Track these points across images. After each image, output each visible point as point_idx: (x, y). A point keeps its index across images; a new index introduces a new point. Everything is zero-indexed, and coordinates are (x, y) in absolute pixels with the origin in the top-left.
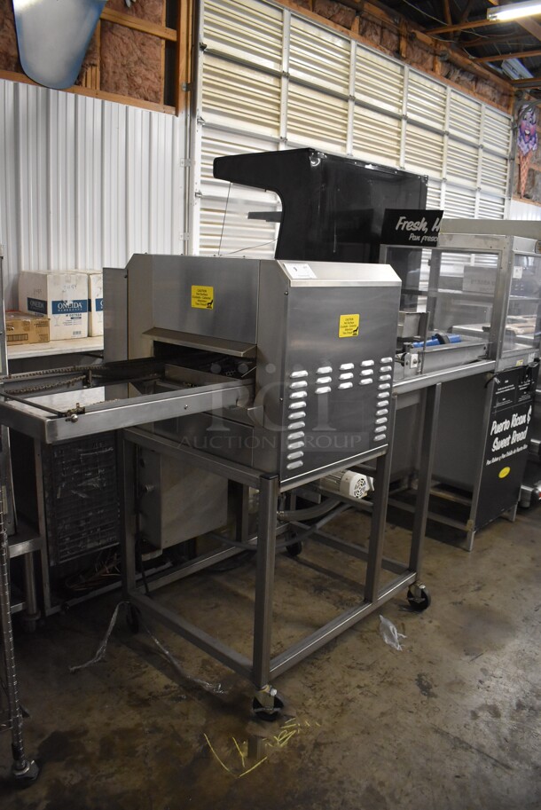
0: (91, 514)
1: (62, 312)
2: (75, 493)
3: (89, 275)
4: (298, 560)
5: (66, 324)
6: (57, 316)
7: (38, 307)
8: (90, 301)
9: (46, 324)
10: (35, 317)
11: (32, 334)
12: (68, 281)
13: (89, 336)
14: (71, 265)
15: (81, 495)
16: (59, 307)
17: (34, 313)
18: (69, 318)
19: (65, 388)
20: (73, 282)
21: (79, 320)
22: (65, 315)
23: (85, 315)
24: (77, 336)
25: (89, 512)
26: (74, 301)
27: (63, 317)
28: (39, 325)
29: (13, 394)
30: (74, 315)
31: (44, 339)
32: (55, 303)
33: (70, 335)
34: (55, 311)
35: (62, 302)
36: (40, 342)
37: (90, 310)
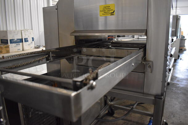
0: (45, 120)
1: (13, 43)
2: (37, 113)
3: (21, 31)
4: (114, 117)
5: (15, 47)
6: (12, 44)
7: (5, 42)
8: (22, 39)
9: (8, 47)
10: (4, 45)
11: (4, 50)
12: (14, 33)
13: (23, 50)
14: (14, 29)
15: (40, 113)
16: (12, 41)
17: (3, 44)
18: (16, 45)
19: (37, 63)
20: (17, 33)
21: (19, 45)
22: (14, 44)
23: (21, 44)
24: (19, 51)
25: (44, 119)
26: (17, 39)
27: (14, 45)
28: (6, 47)
29: (11, 68)
30: (17, 44)
31: (8, 52)
32: (11, 40)
33: (17, 50)
34: (11, 43)
35: (13, 39)
36: (6, 53)
37: (22, 42)
